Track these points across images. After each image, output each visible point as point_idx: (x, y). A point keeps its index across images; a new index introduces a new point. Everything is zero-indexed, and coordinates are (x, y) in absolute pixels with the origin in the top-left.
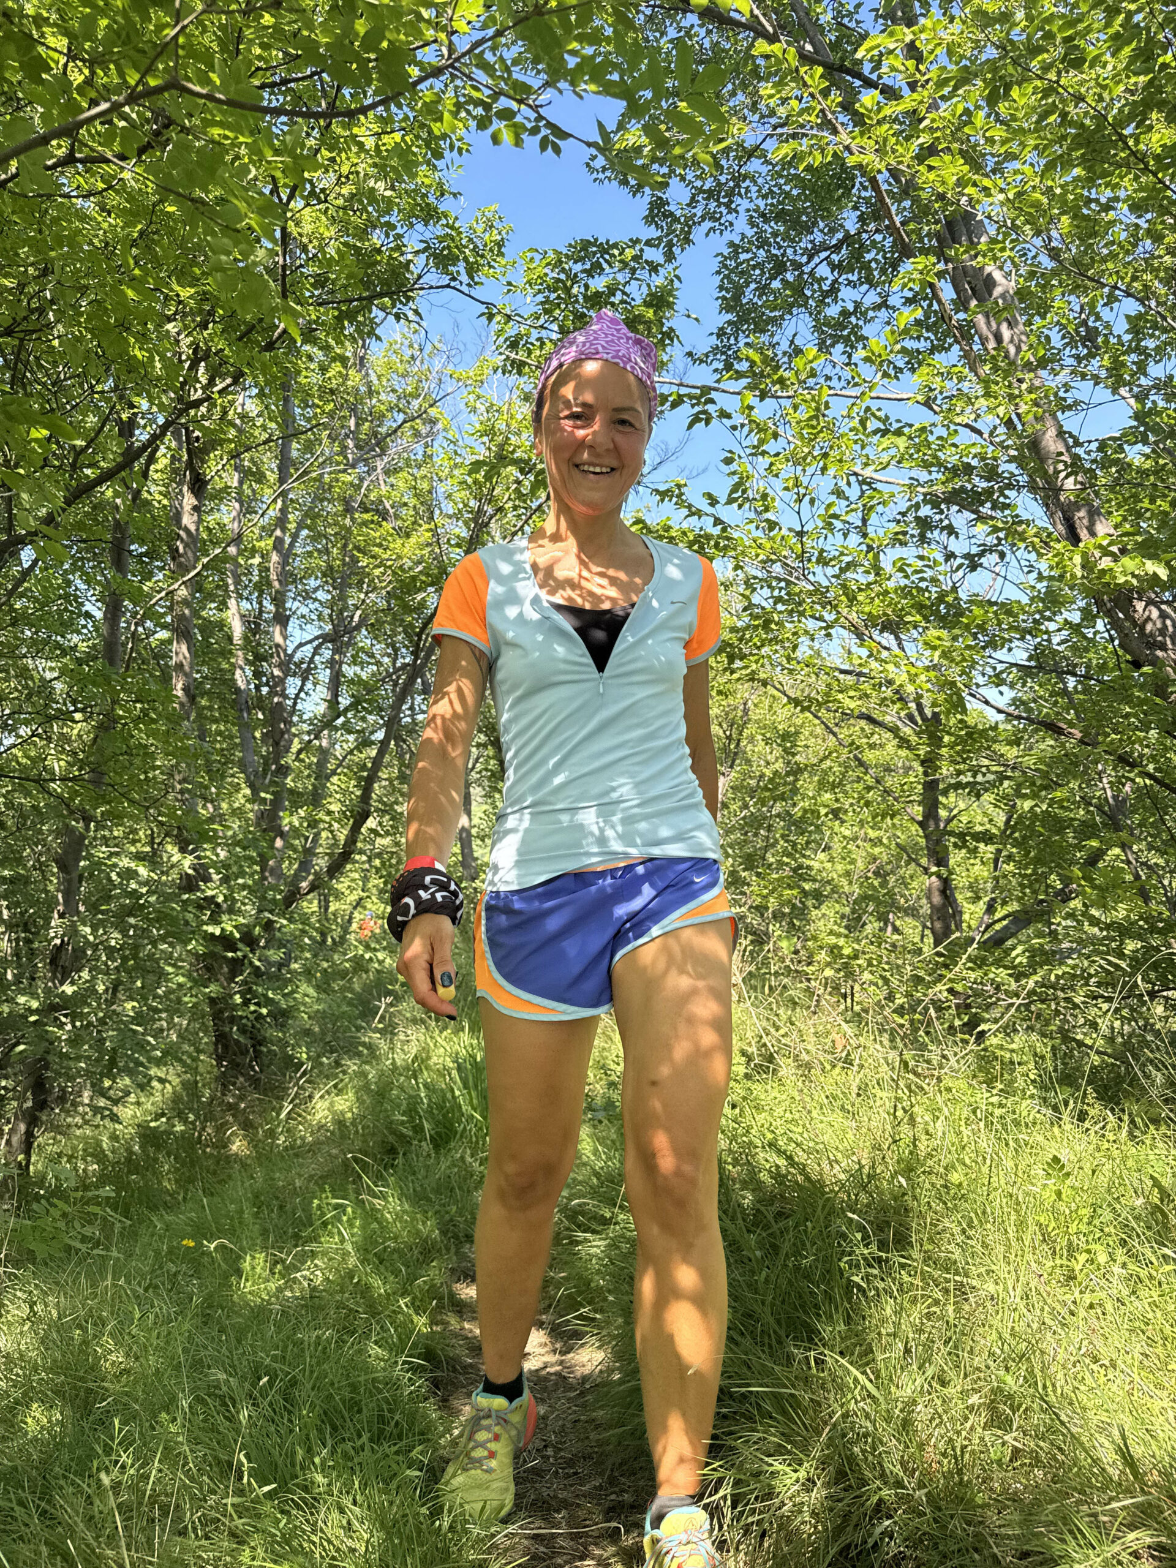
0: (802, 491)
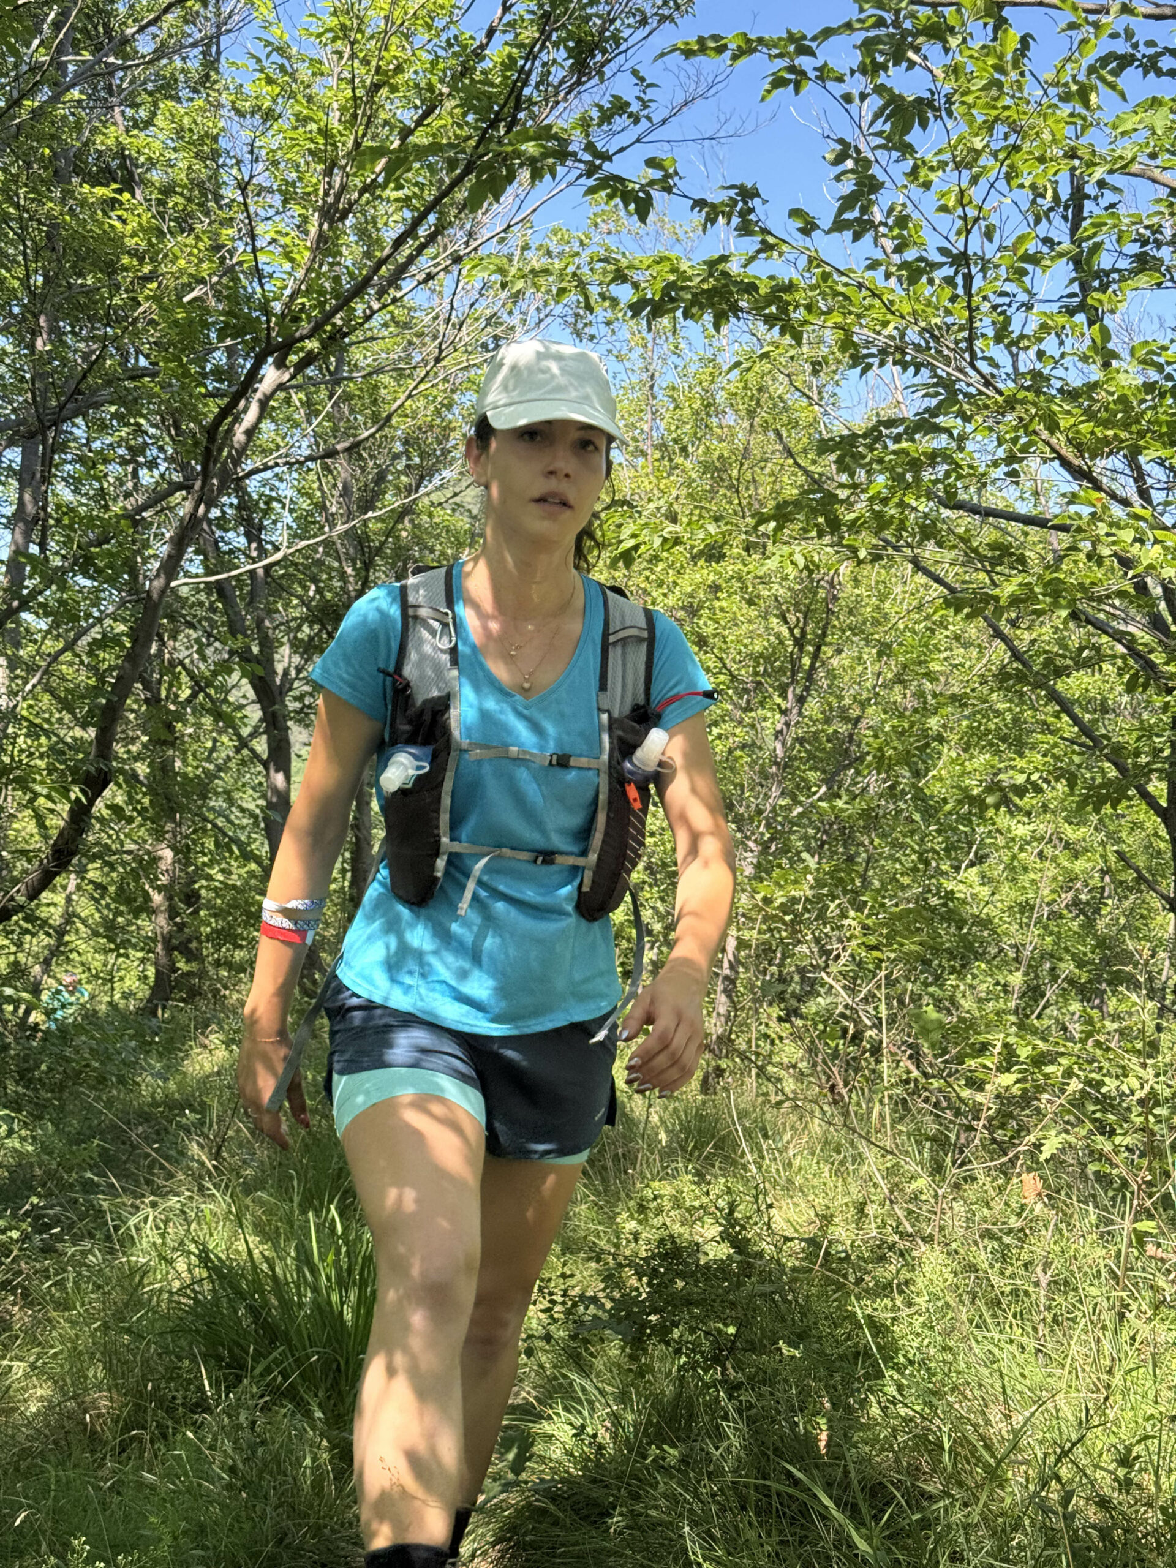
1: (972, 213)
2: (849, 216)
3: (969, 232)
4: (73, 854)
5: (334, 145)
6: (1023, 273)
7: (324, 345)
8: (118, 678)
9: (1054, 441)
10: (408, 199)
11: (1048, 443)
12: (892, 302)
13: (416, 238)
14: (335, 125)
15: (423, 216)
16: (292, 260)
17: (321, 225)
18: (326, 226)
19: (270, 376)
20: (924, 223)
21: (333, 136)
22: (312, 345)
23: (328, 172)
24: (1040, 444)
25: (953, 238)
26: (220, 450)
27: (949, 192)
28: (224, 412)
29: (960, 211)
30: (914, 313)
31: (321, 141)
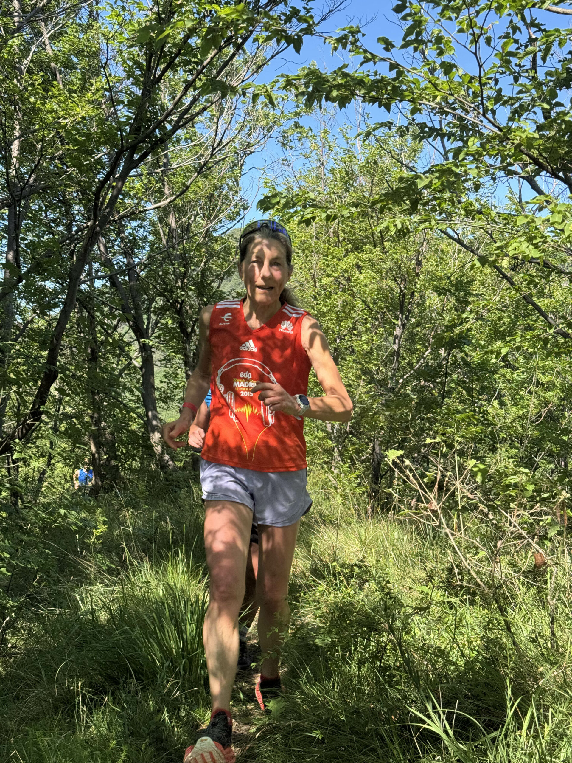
0: (477, 31)
2: (410, 38)
3: (476, 42)
25: (468, 46)
28: (102, 184)
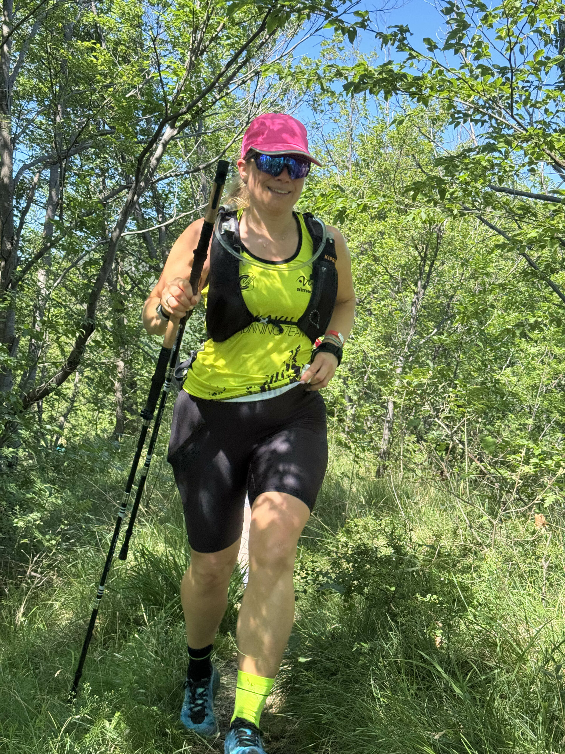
1: (513, 40)
2: (453, 42)
3: (512, 49)
4: (78, 364)
5: (197, 18)
6: (538, 70)
7: (193, 117)
8: (98, 280)
9: (553, 154)
10: (233, 44)
11: (549, 155)
12: (473, 85)
13: (237, 63)
14: (198, 8)
15: (240, 52)
16: (177, 75)
17: (191, 58)
18: (193, 59)
19: (168, 132)
20: (490, 45)
21: (197, 14)
22: (188, 116)
23: (195, 32)
24: (546, 156)
25: (504, 53)
26: (144, 170)
27: (503, 29)
28: (146, 150)
29: (507, 39)
30: (484, 90)
31: (191, 16)
